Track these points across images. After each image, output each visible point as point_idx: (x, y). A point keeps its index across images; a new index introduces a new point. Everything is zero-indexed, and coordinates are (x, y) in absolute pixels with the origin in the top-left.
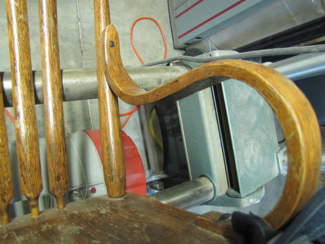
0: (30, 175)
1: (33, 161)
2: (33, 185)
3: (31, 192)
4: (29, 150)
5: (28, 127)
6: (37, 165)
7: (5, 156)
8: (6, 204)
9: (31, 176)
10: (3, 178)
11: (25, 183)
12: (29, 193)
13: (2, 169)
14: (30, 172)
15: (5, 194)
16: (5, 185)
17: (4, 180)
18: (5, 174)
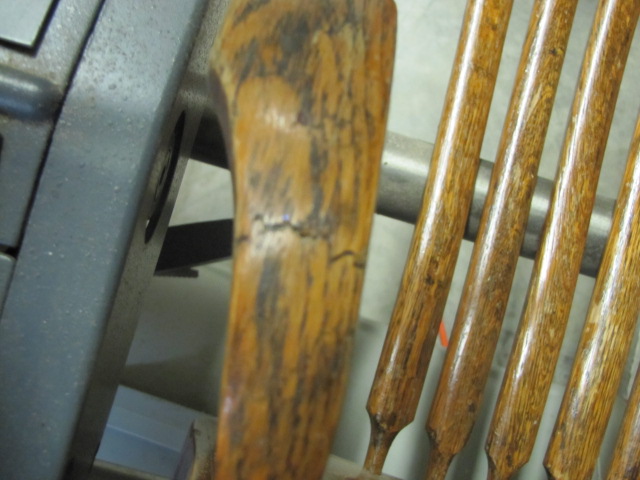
0: (580, 433)
1: (598, 406)
2: (577, 459)
3: (567, 474)
4: (599, 380)
5: (616, 330)
6: (602, 420)
7: (548, 371)
8: (510, 470)
9: (581, 438)
10: (527, 413)
11: (563, 446)
12: (562, 471)
13: (533, 393)
14: (584, 427)
15: (516, 449)
16: (524, 429)
17: (527, 419)
18: (533, 407)
